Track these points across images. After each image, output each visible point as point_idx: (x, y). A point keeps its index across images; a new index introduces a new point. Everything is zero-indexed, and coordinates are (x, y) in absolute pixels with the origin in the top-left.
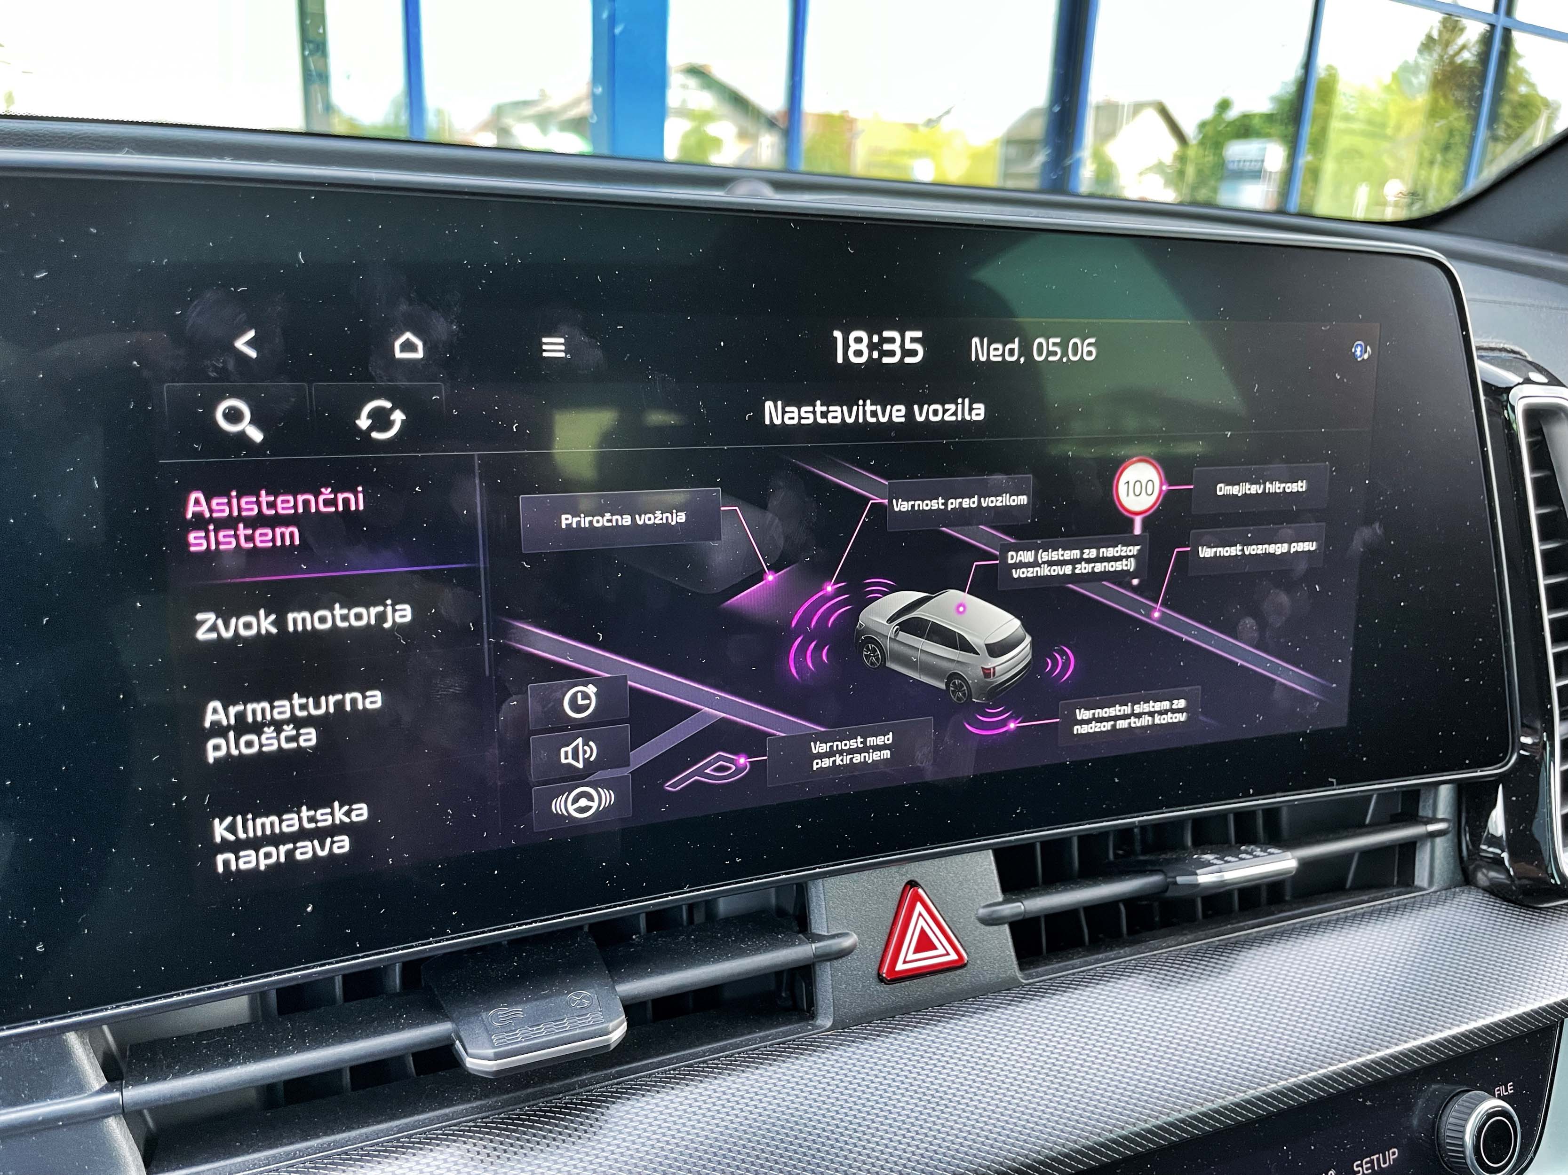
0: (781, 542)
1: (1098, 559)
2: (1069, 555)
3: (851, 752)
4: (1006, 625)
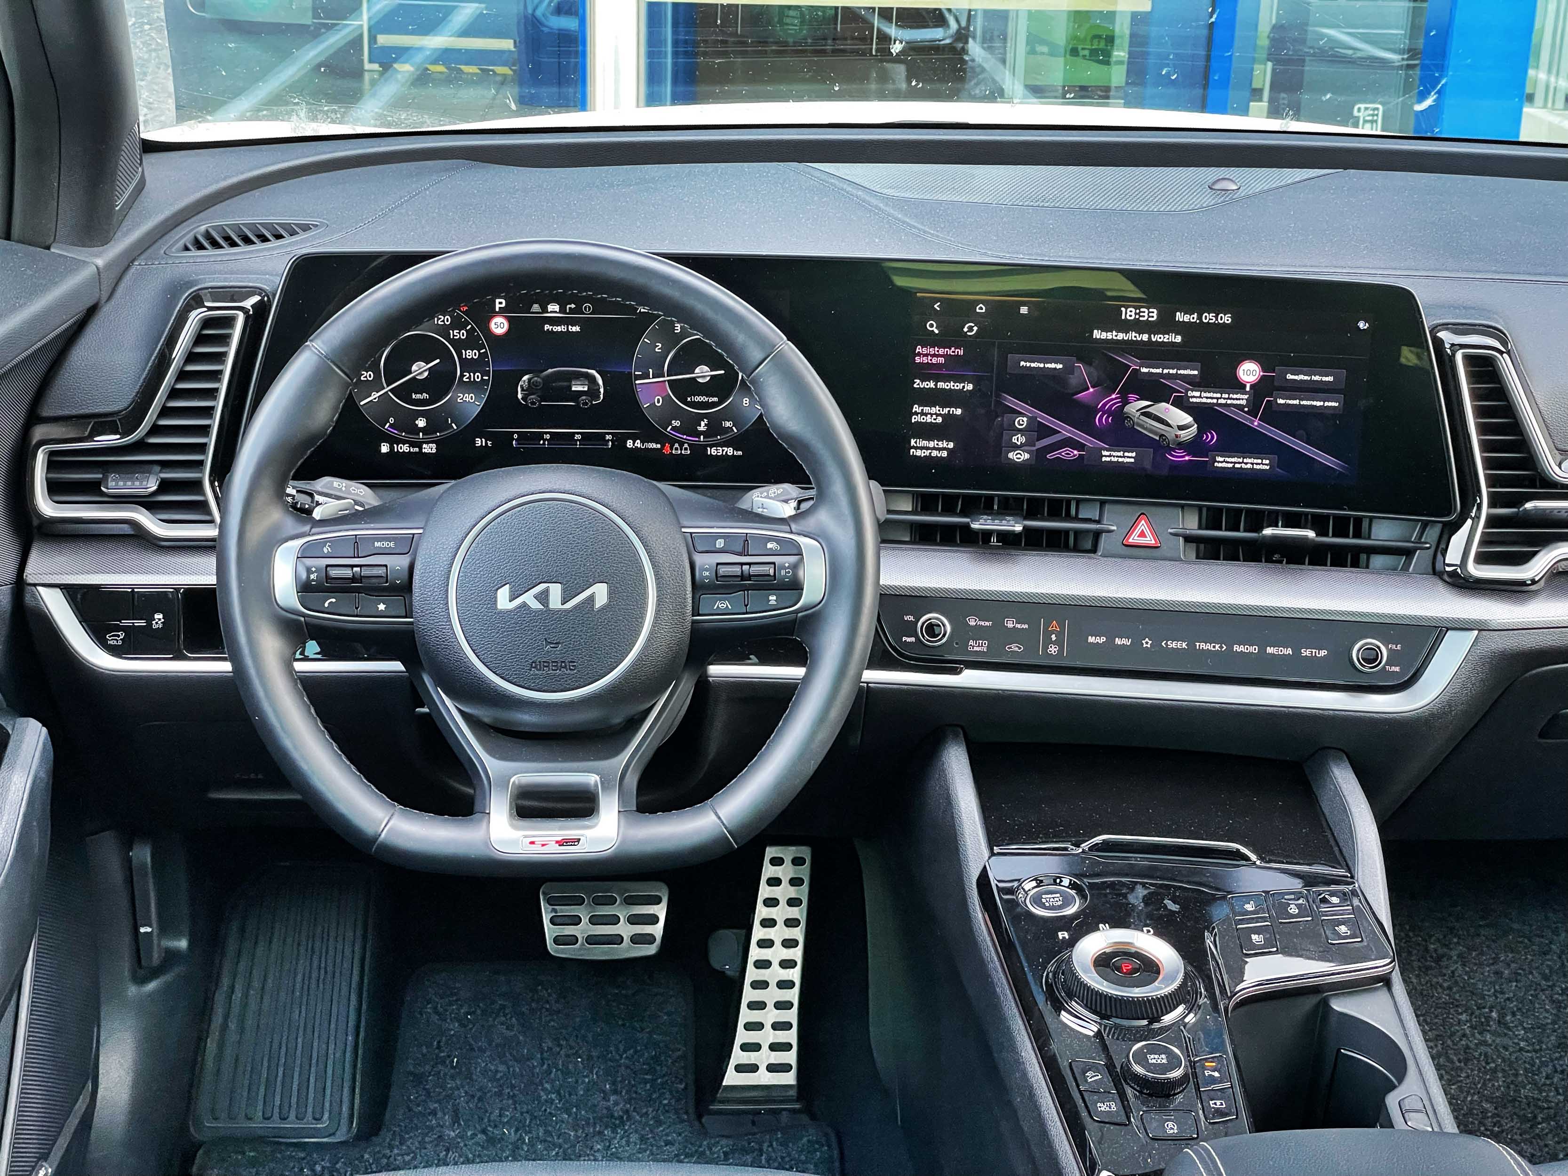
0: (1096, 378)
1: (1229, 398)
2: (1215, 395)
3: (1118, 457)
4: (1186, 419)
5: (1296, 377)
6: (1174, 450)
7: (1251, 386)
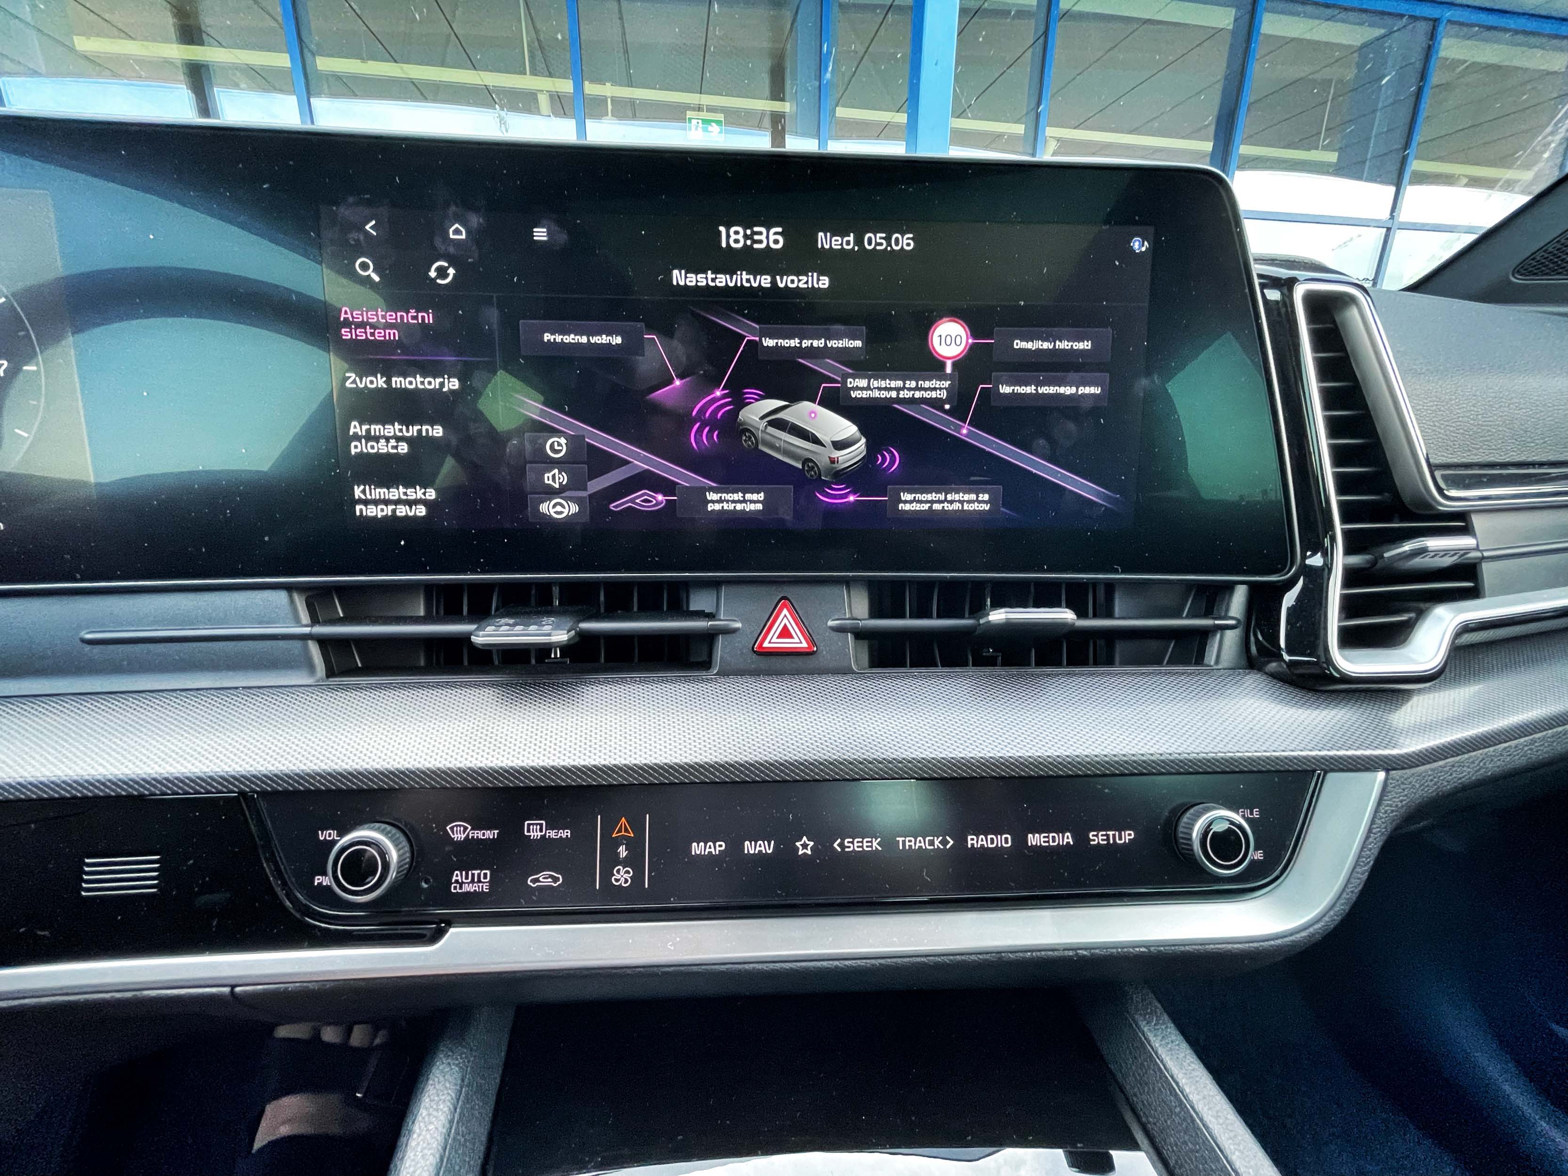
0: (684, 359)
1: (917, 389)
2: (893, 384)
3: (734, 502)
4: (847, 428)
5: (1029, 345)
6: (828, 485)
7: (954, 365)
